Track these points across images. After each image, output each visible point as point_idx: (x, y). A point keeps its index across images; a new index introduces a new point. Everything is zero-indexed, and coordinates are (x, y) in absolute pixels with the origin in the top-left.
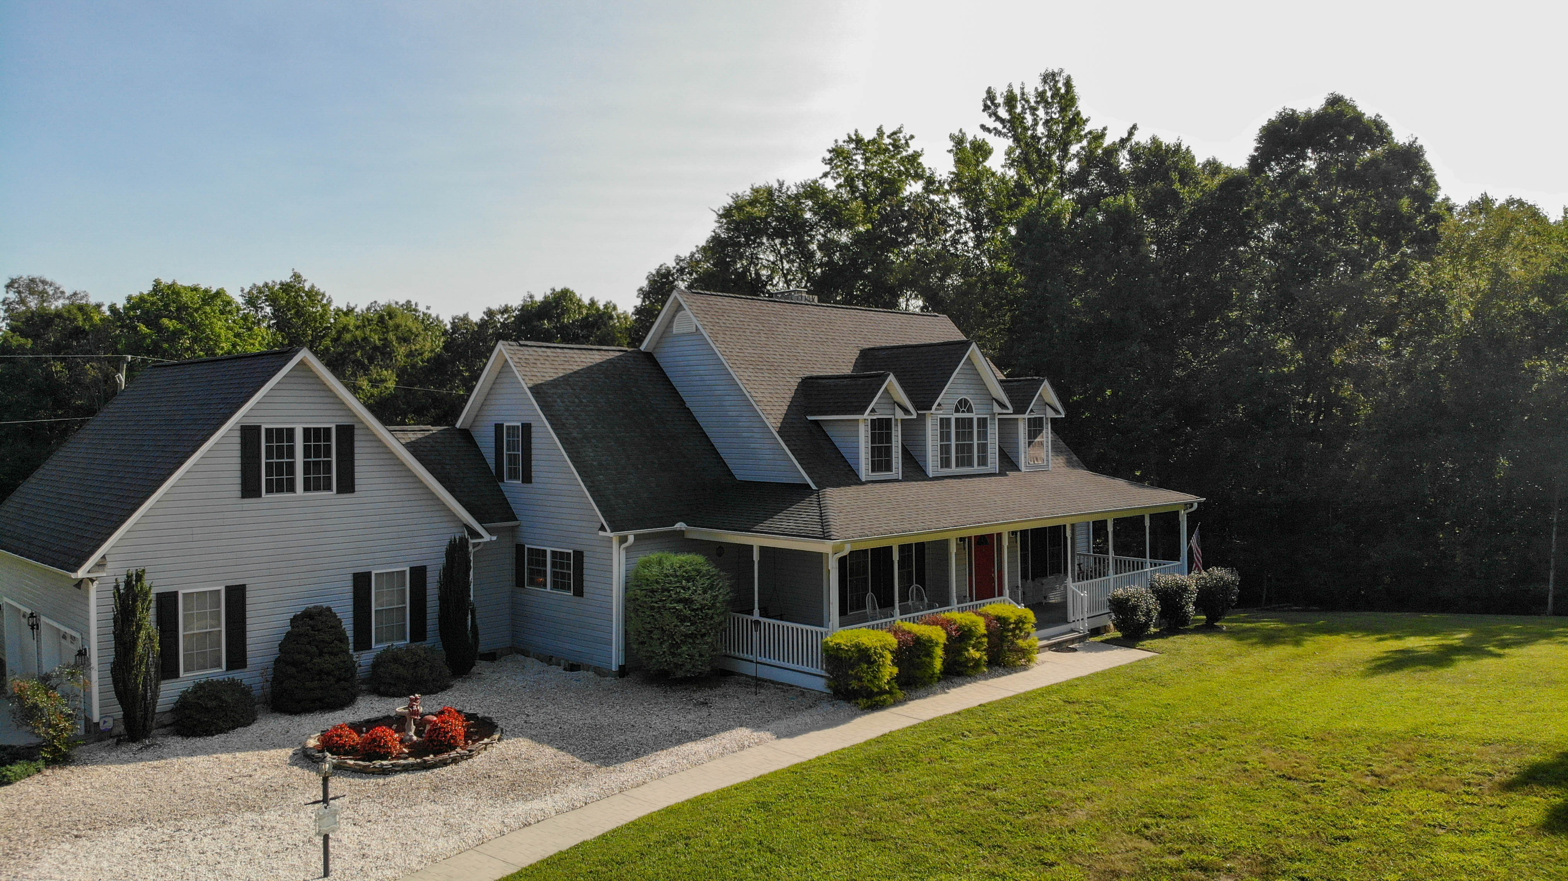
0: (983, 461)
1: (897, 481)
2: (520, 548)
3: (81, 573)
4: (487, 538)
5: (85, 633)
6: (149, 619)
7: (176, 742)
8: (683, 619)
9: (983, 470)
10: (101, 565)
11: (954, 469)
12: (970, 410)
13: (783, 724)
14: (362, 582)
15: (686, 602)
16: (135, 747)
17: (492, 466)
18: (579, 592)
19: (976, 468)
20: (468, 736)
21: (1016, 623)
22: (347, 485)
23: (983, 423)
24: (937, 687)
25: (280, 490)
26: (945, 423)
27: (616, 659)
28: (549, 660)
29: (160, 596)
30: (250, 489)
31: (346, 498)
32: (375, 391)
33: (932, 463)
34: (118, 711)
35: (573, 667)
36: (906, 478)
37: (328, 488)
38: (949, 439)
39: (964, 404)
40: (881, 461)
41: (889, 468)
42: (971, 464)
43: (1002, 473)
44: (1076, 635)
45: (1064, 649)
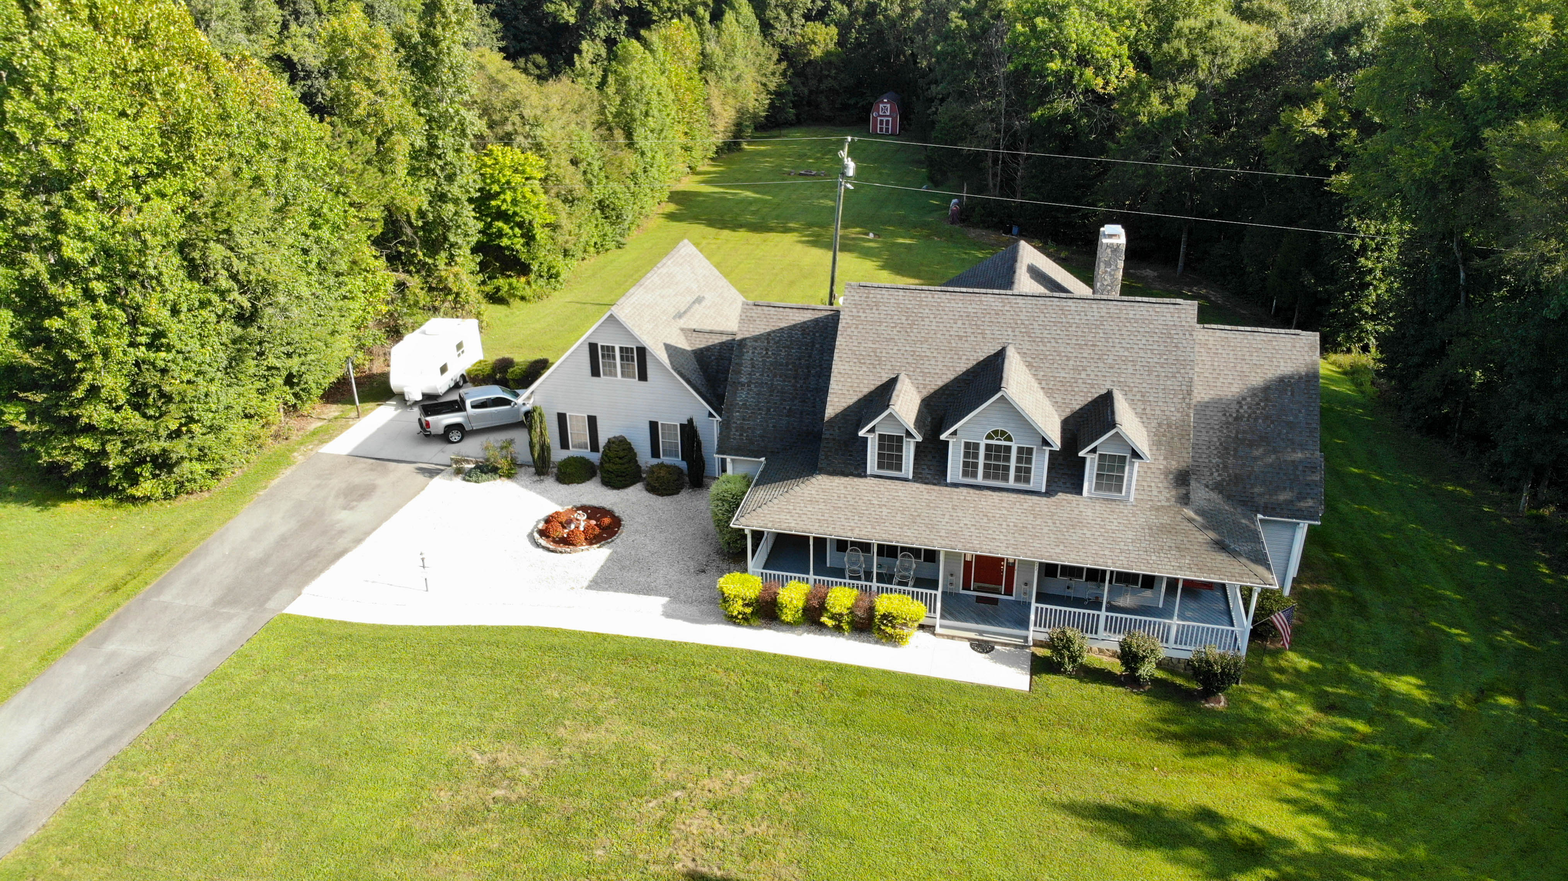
0: (1023, 478)
1: (900, 479)
4: (717, 417)
9: (1018, 486)
10: (529, 398)
11: (977, 480)
12: (1009, 439)
13: (684, 607)
14: (654, 426)
16: (537, 478)
19: (1012, 484)
22: (643, 377)
24: (782, 629)
25: (610, 375)
26: (970, 446)
29: (559, 414)
30: (595, 372)
31: (642, 383)
33: (952, 472)
36: (913, 478)
37: (634, 377)
38: (976, 457)
39: (1002, 434)
40: (891, 461)
41: (899, 468)
42: (1001, 477)
43: (1049, 493)
44: (1020, 642)
45: (983, 647)
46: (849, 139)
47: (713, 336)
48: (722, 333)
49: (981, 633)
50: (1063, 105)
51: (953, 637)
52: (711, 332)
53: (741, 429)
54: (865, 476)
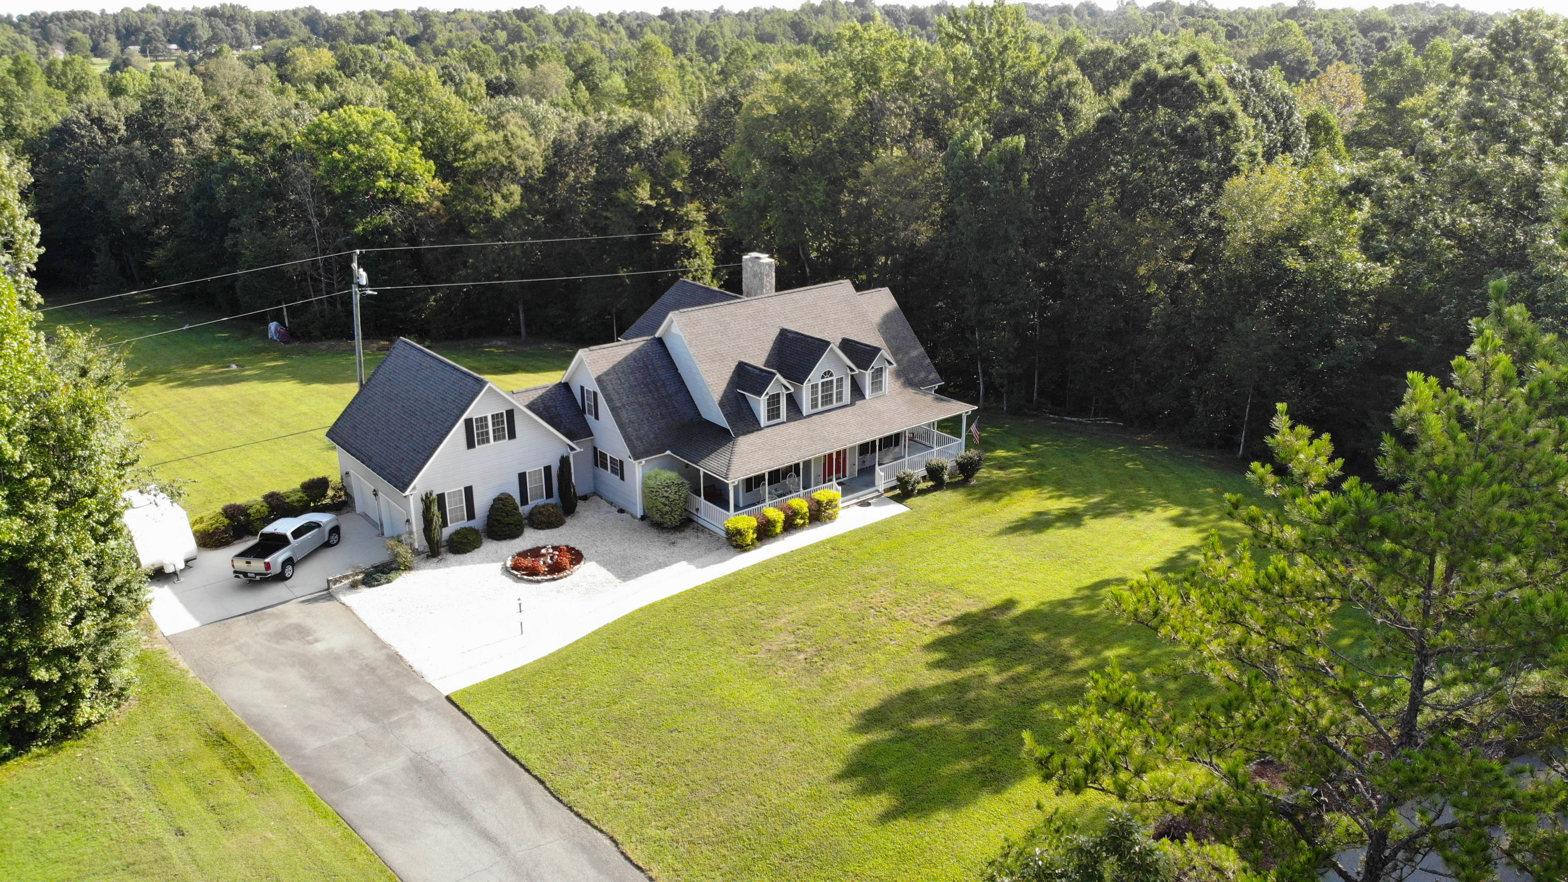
0: (840, 399)
1: (783, 423)
2: (595, 449)
3: (407, 493)
4: (578, 450)
5: (408, 512)
6: (435, 508)
7: (451, 557)
8: (665, 505)
9: (840, 404)
10: (414, 488)
11: (820, 408)
12: (831, 375)
13: (703, 560)
14: (522, 477)
15: (667, 497)
16: (435, 560)
17: (580, 404)
18: (622, 478)
19: (835, 404)
20: (571, 563)
21: (827, 503)
22: (512, 435)
23: (840, 380)
24: (780, 537)
25: (483, 443)
26: (814, 387)
27: (639, 513)
28: (611, 504)
29: (438, 495)
30: (471, 445)
31: (513, 441)
32: (507, 206)
33: (806, 409)
34: (425, 543)
35: (621, 511)
36: (789, 419)
37: (504, 438)
38: (817, 393)
39: (829, 373)
40: (773, 413)
41: (778, 416)
42: (831, 401)
43: (852, 404)
44: (877, 494)
45: (865, 504)
46: (358, 251)
47: (530, 393)
48: (535, 389)
49: (858, 498)
50: (387, 217)
51: (848, 506)
52: (527, 391)
53: (638, 438)
54: (762, 429)
